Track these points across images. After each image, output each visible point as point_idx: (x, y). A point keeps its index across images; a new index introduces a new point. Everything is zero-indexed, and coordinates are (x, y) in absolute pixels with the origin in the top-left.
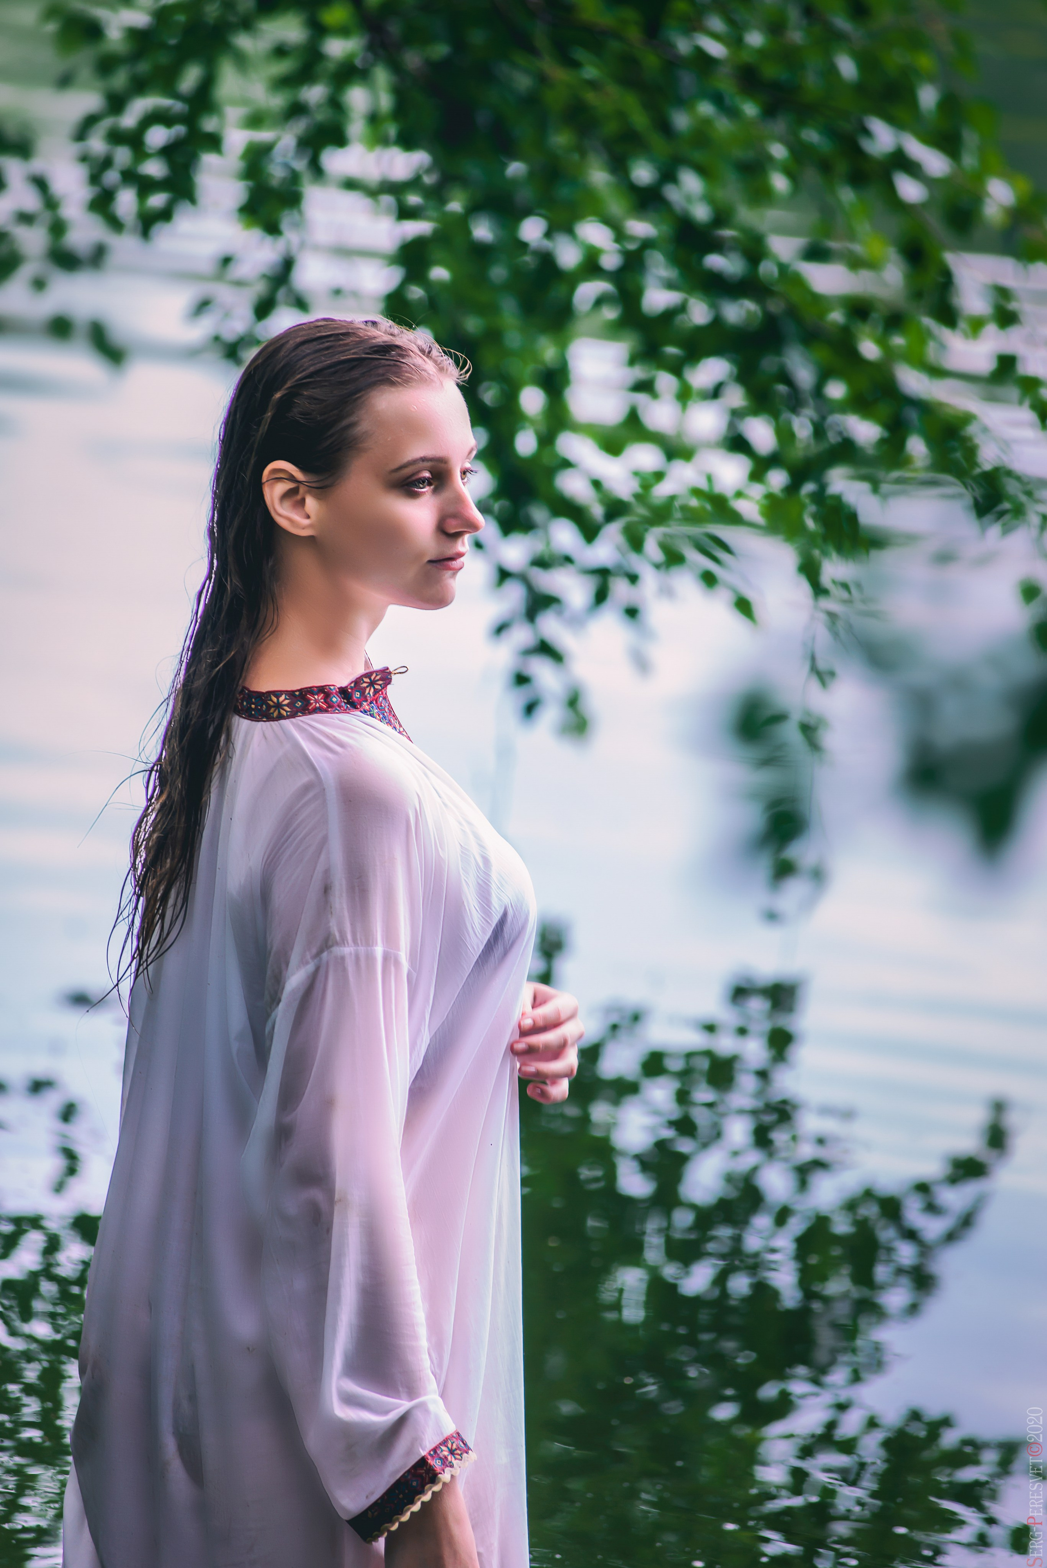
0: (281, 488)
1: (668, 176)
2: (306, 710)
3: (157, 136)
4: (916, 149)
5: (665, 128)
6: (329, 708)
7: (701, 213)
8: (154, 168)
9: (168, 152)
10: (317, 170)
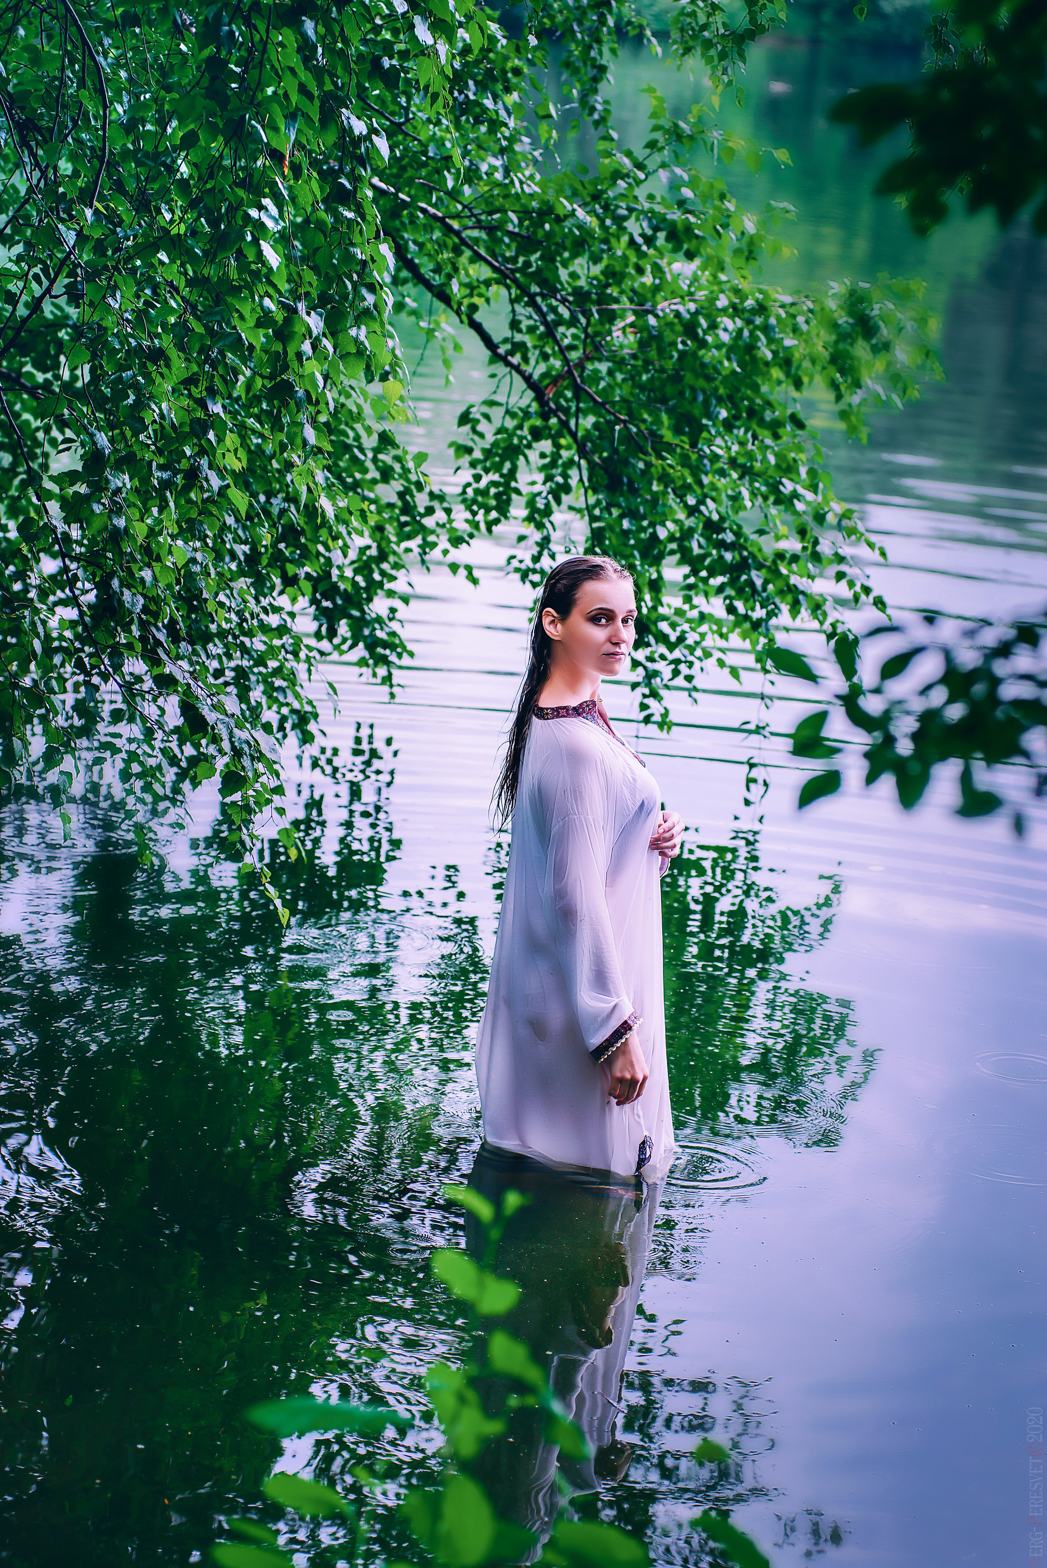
0: (550, 618)
1: (701, 502)
2: (558, 716)
3: (493, 491)
4: (801, 490)
5: (700, 483)
6: (568, 715)
7: (715, 517)
8: (493, 503)
9: (497, 496)
10: (558, 502)
